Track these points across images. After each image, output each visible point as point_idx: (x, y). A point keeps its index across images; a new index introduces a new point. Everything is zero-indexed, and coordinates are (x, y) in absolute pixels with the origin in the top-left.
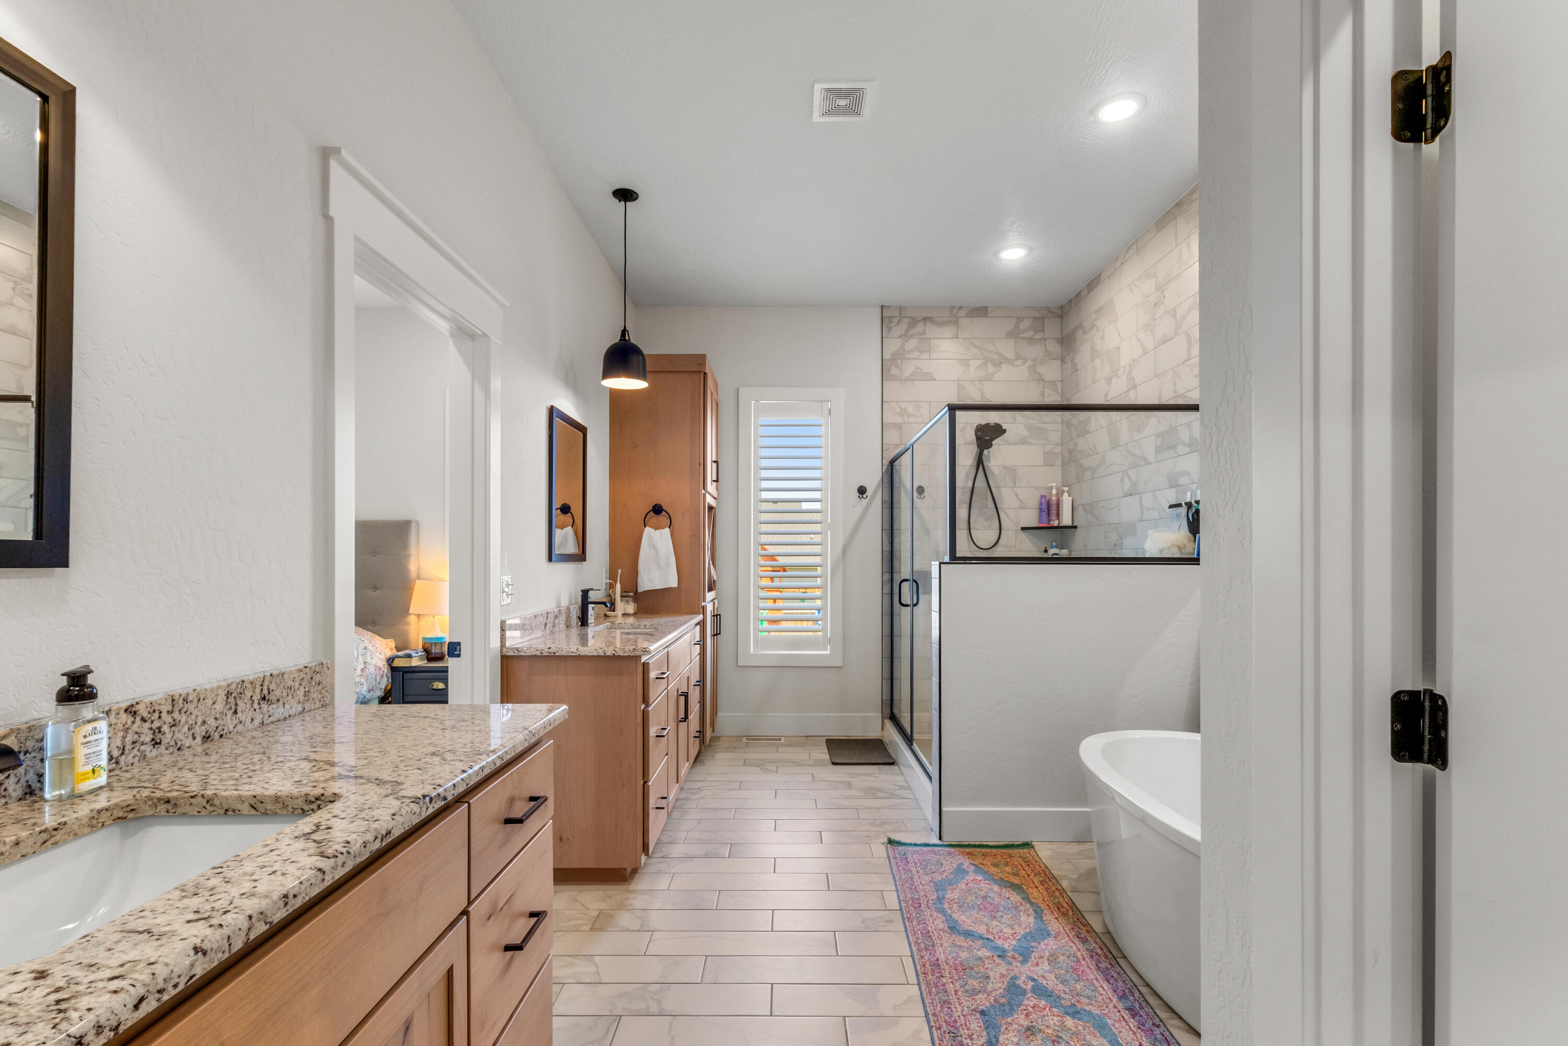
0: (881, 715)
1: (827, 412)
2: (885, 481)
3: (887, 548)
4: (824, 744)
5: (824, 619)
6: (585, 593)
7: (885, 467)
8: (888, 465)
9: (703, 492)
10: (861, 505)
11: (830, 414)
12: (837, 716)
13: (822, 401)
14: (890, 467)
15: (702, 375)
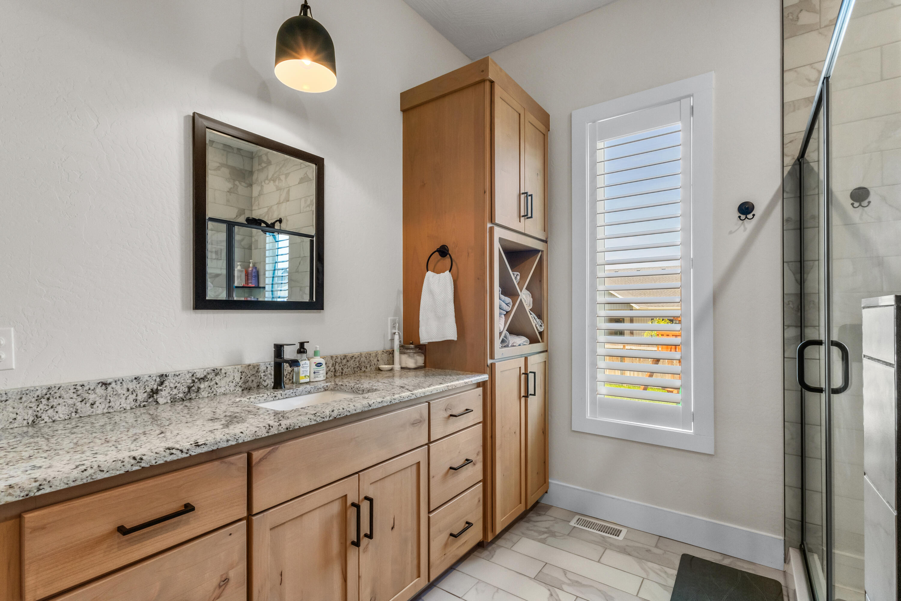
0: (782, 538)
1: (688, 111)
2: (787, 189)
3: (792, 288)
4: (677, 562)
5: (686, 386)
6: (279, 349)
7: (787, 169)
8: (794, 165)
9: (489, 225)
10: (745, 229)
11: (692, 113)
12: (707, 522)
13: (679, 99)
14: (798, 167)
15: (488, 84)
